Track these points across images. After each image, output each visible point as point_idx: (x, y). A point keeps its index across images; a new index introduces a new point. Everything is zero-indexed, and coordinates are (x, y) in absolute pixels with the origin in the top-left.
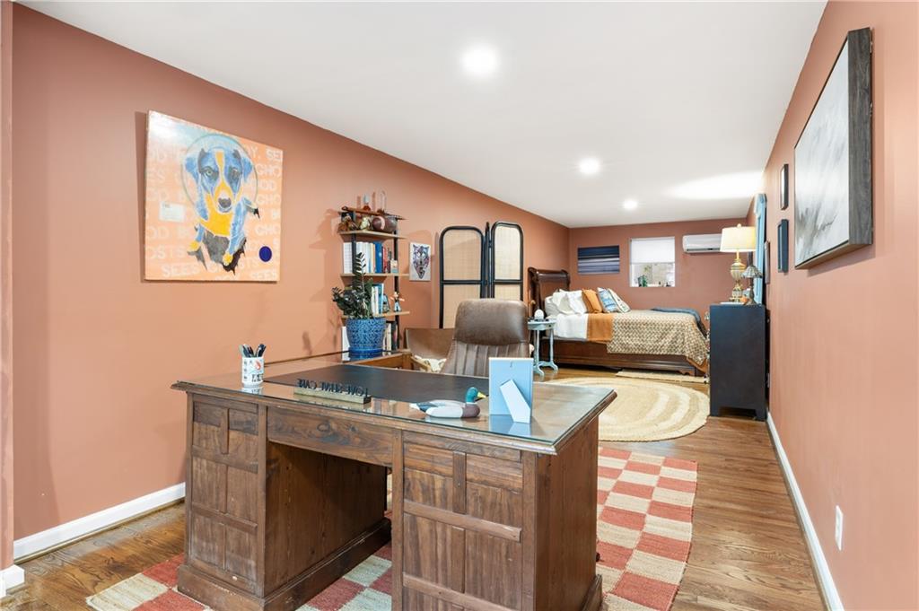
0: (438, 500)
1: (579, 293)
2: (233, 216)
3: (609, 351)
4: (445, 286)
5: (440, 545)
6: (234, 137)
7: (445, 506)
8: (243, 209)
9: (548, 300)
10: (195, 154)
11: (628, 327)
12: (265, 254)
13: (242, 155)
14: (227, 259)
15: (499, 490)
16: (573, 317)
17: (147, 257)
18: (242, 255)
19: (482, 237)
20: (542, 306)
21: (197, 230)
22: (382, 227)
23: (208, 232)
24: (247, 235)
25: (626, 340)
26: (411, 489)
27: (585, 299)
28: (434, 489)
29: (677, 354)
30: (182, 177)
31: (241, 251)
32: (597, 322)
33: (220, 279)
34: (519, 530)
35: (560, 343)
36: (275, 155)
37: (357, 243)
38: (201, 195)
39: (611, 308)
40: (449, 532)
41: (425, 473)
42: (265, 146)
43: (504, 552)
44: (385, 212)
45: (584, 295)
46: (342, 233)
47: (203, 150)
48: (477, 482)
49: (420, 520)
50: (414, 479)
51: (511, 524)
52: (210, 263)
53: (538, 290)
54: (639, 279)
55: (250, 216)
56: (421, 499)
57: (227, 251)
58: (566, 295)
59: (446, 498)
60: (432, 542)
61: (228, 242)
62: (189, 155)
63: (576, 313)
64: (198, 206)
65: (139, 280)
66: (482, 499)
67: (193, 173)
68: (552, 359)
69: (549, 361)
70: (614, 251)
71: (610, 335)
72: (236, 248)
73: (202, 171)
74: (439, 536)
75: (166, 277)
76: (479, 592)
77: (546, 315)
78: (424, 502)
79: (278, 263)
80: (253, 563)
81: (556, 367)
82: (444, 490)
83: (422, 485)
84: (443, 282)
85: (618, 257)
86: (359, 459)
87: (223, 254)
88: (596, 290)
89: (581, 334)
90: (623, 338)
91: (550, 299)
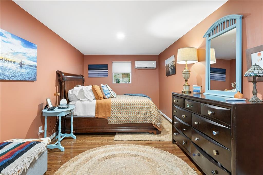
1: (90, 87)
3: (109, 123)
9: (70, 92)
11: (120, 107)
16: (87, 102)
20: (66, 96)
25: (119, 116)
27: (94, 90)
29: (147, 122)
32: (102, 105)
35: (78, 120)
39: (109, 96)
45: (93, 88)
53: (63, 85)
54: (116, 80)
58: (82, 89)
63: (88, 100)
68: (72, 132)
69: (70, 133)
70: (105, 67)
71: (109, 113)
77: (68, 102)
81: (75, 137)
85: (107, 69)
88: (100, 85)
89: (92, 113)
90: (117, 115)
91: (72, 92)
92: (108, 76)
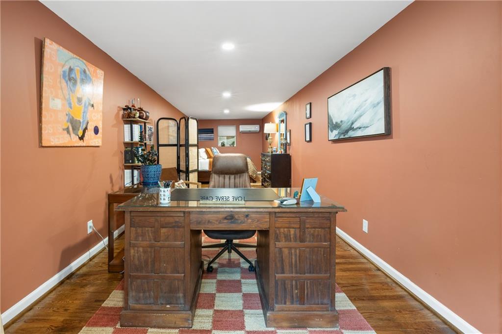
0: (292, 239)
1: (204, 149)
2: (83, 108)
4: (160, 147)
5: (293, 257)
6: (85, 61)
7: (295, 241)
8: (87, 104)
10: (66, 68)
12: (96, 131)
13: (87, 72)
14: (80, 133)
15: (320, 230)
16: (202, 160)
17: (43, 132)
18: (86, 131)
19: (178, 124)
21: (67, 115)
22: (144, 117)
23: (72, 117)
24: (89, 119)
26: (279, 237)
27: (207, 152)
28: (290, 235)
30: (61, 83)
31: (86, 128)
32: (213, 162)
33: (77, 145)
34: (329, 243)
36: (100, 73)
37: (133, 125)
38: (69, 94)
40: (298, 251)
41: (286, 229)
42: (97, 68)
43: (322, 253)
44: (143, 109)
45: (206, 150)
46: (124, 119)
47: (70, 67)
48: (311, 228)
49: (283, 249)
50: (280, 233)
51: (325, 242)
52: (73, 135)
54: (222, 143)
55: (90, 108)
56: (284, 241)
57: (80, 129)
59: (296, 238)
60: (289, 257)
61: (80, 123)
62: (64, 69)
64: (68, 101)
65: (38, 146)
66: (313, 235)
67: (66, 80)
70: (211, 131)
72: (84, 127)
73: (70, 79)
74: (293, 254)
75: (52, 144)
76: (312, 272)
78: (285, 241)
79: (101, 136)
80: (181, 295)
82: (295, 234)
83: (284, 234)
84: (159, 145)
85: (214, 133)
86: (250, 229)
87: (79, 130)
88: (211, 148)
89: (207, 168)
92: (213, 139)
